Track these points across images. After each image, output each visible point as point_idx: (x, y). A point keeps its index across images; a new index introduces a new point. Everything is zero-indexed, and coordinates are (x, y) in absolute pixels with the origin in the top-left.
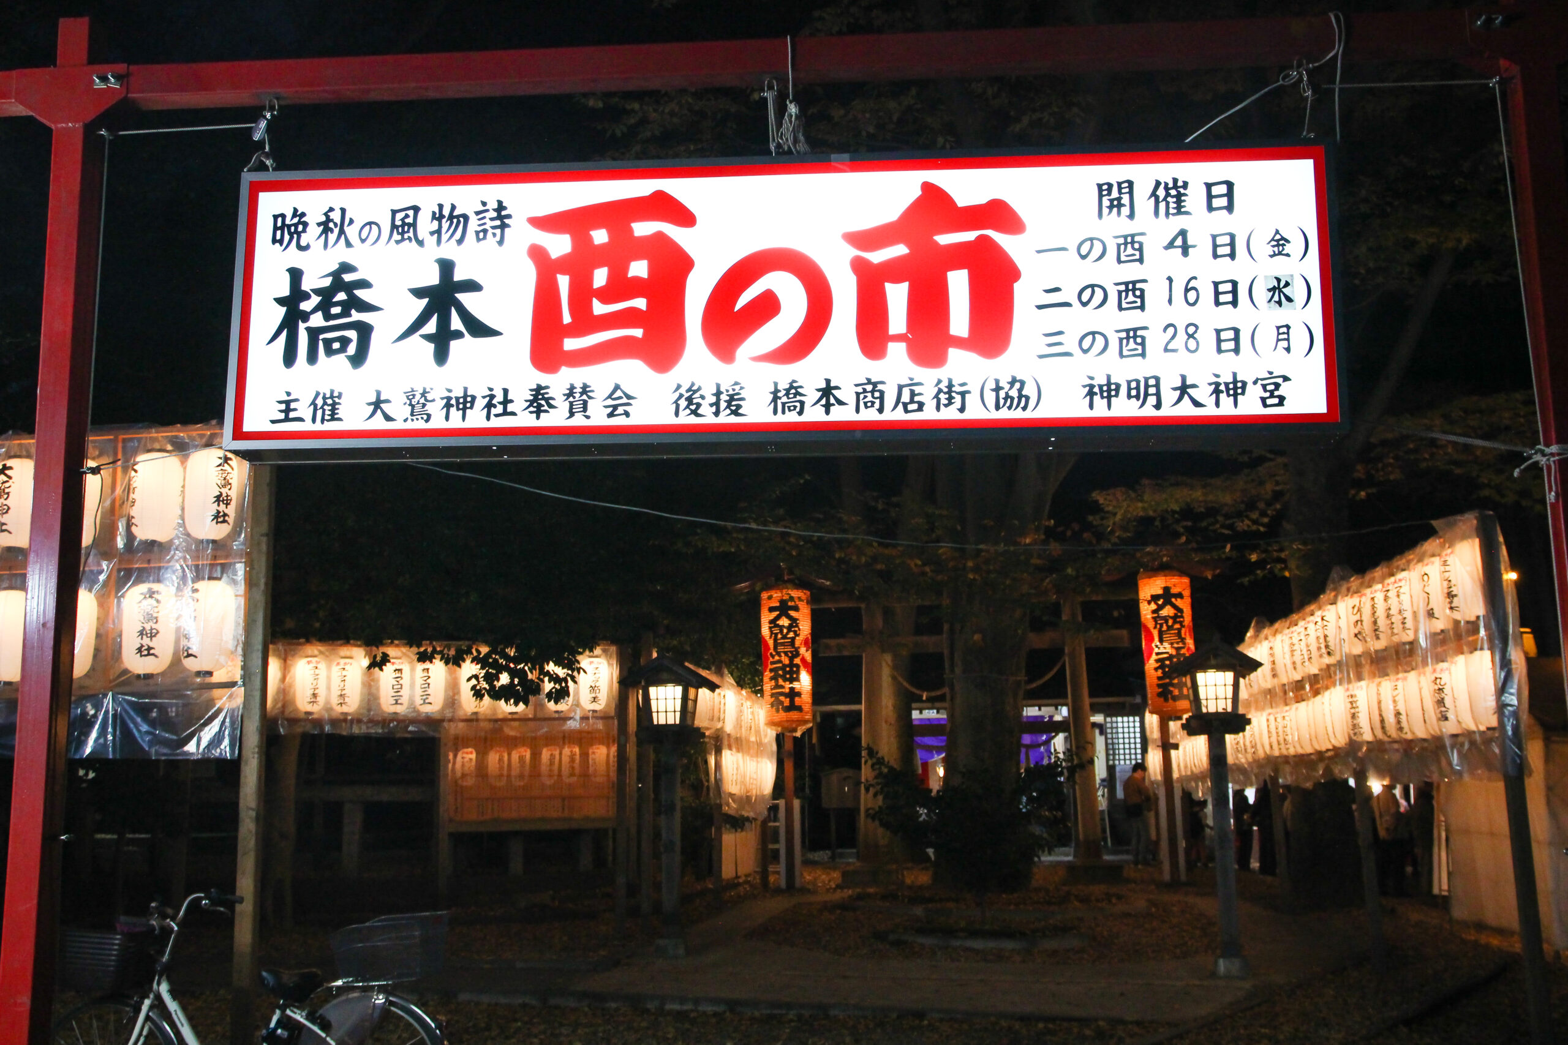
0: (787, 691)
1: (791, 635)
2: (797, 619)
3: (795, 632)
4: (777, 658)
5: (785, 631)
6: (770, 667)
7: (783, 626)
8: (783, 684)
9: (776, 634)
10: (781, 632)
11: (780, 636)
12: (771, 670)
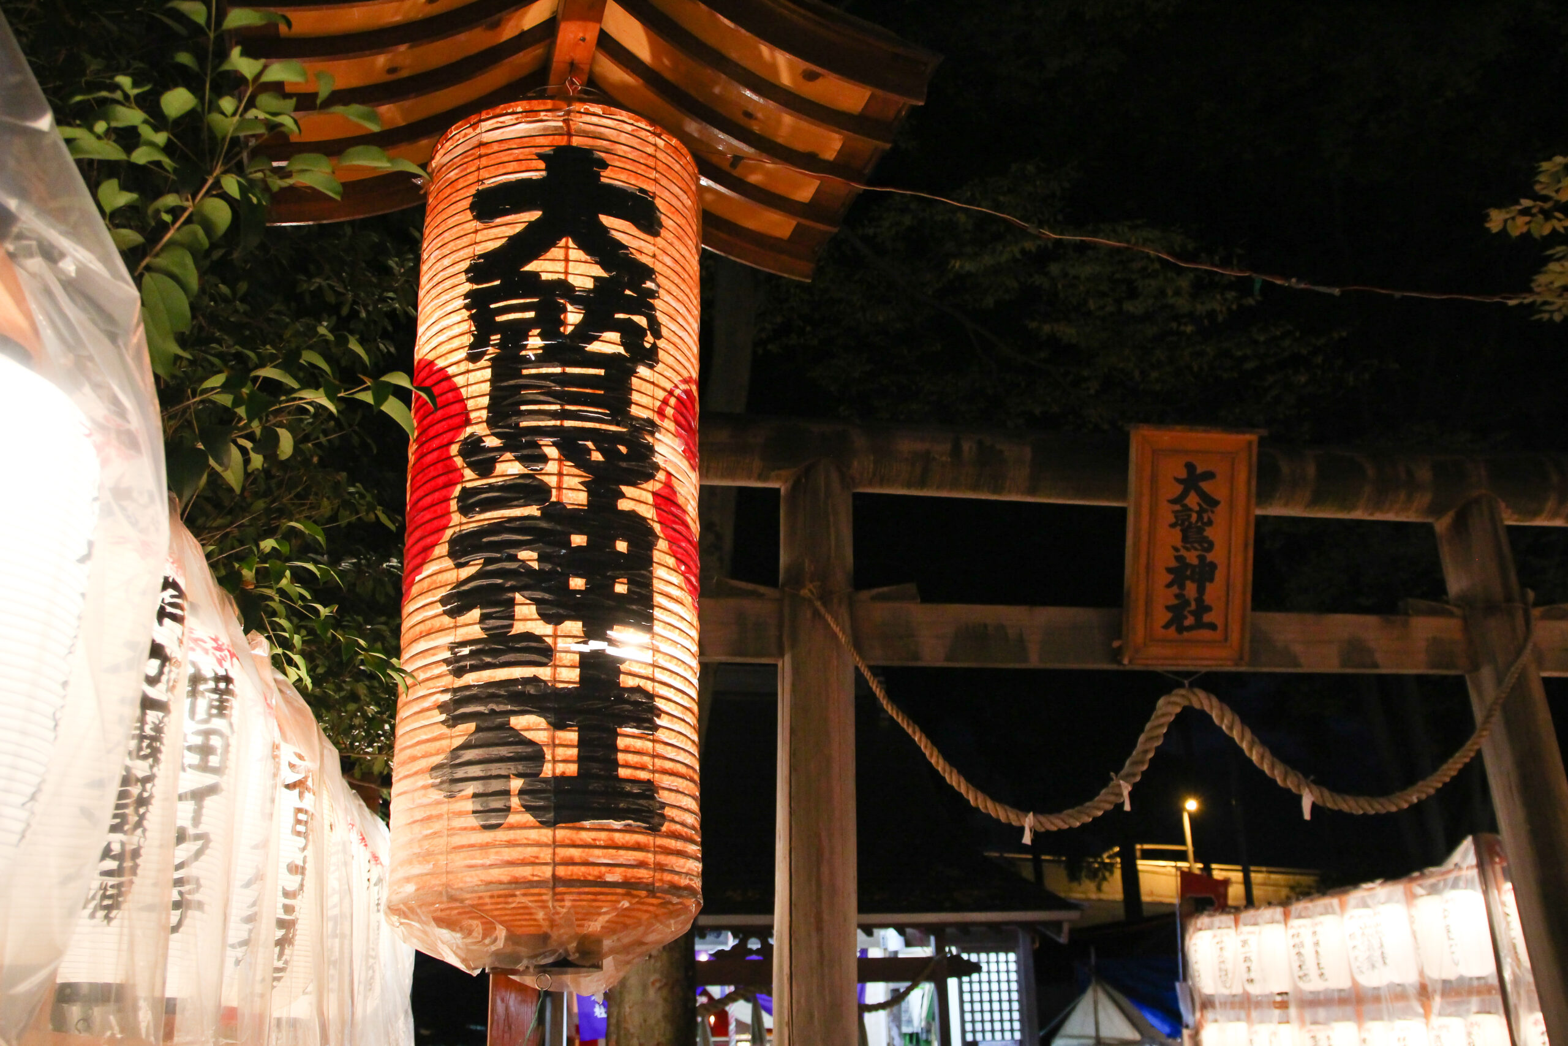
0: (569, 676)
1: (609, 343)
2: (648, 273)
3: (631, 335)
4: (510, 468)
5: (573, 317)
6: (458, 523)
7: (563, 288)
8: (542, 628)
9: (518, 331)
10: (549, 321)
11: (535, 342)
12: (462, 547)
